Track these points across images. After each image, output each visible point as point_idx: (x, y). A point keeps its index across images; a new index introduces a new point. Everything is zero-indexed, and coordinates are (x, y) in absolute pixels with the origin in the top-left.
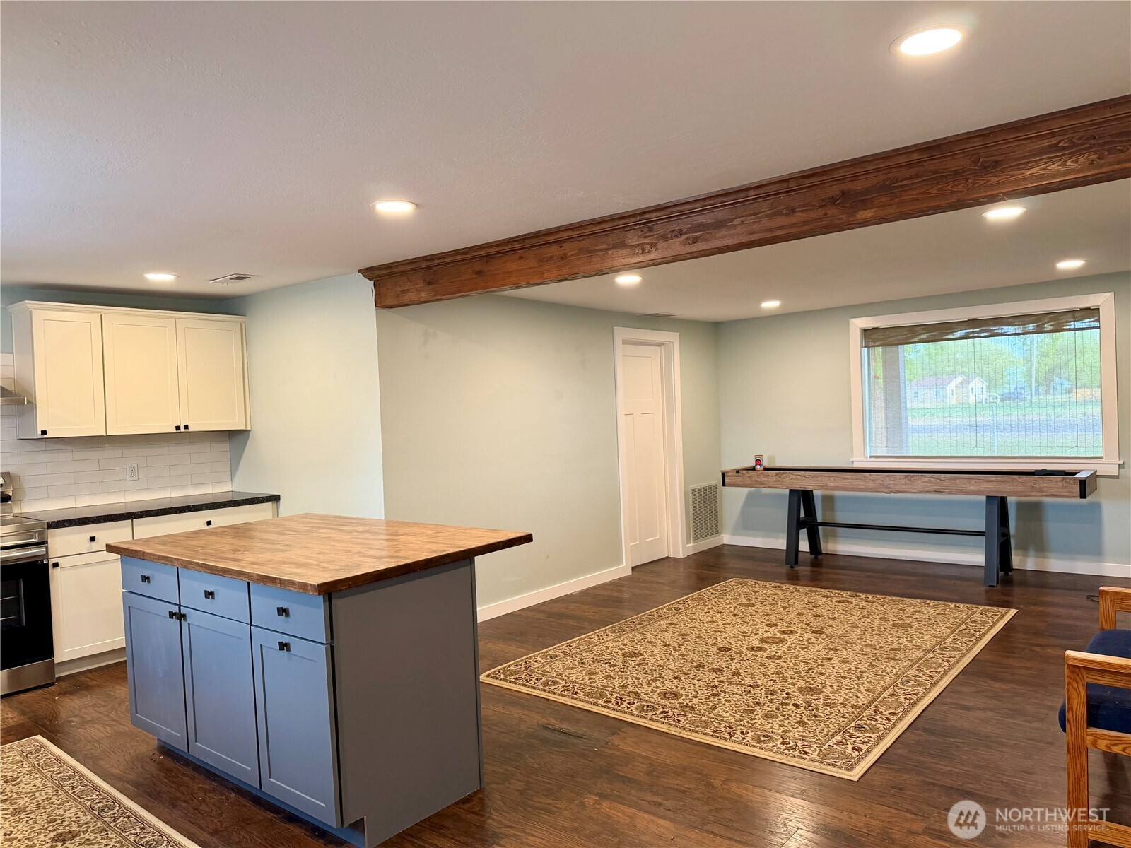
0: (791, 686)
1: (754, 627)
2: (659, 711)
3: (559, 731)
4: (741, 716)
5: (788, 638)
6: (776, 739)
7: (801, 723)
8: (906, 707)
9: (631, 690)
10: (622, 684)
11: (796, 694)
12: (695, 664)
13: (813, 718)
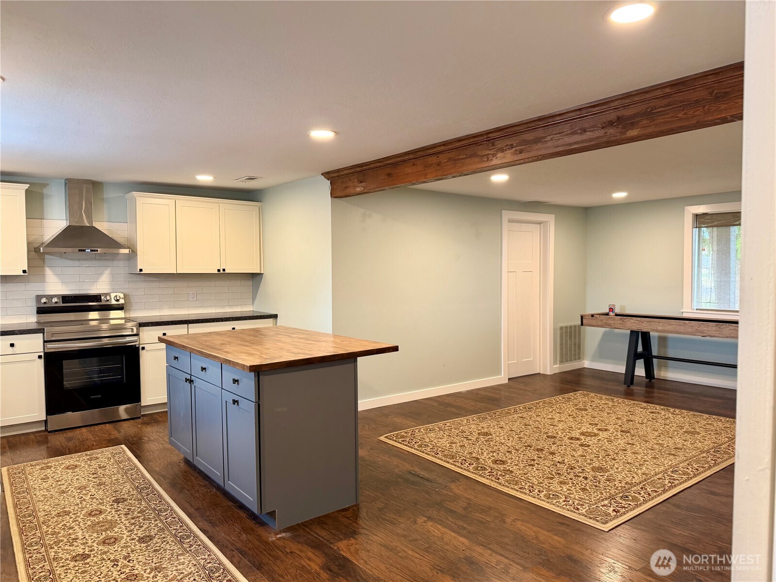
0: (588, 465)
1: (580, 425)
2: (488, 471)
3: (418, 476)
4: (543, 480)
5: (601, 433)
6: (561, 498)
7: (584, 490)
8: (666, 488)
9: (474, 456)
10: (470, 451)
11: (589, 471)
12: (526, 444)
13: (594, 487)
